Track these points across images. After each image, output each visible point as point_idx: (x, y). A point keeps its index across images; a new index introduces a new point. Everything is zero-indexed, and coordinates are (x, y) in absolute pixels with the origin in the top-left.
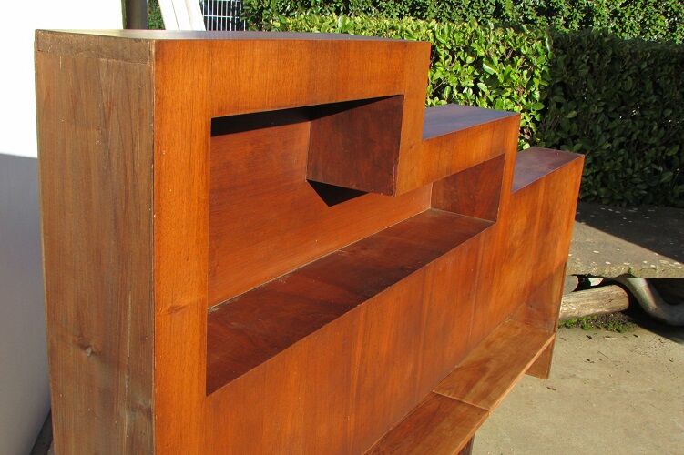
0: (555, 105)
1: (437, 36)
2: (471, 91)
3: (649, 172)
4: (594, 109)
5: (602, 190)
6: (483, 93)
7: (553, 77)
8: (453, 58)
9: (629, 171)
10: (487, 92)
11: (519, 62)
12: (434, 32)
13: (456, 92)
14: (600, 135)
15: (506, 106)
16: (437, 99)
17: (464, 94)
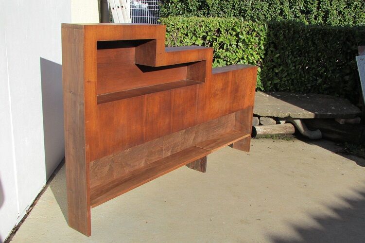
0: (270, 52)
1: (221, 24)
2: (235, 46)
3: (312, 79)
4: (287, 53)
5: (292, 87)
6: (240, 47)
7: (269, 40)
8: (228, 33)
9: (303, 79)
10: (242, 47)
11: (254, 34)
12: (219, 23)
13: (229, 47)
14: (290, 64)
15: (250, 52)
16: (221, 49)
17: (232, 47)
